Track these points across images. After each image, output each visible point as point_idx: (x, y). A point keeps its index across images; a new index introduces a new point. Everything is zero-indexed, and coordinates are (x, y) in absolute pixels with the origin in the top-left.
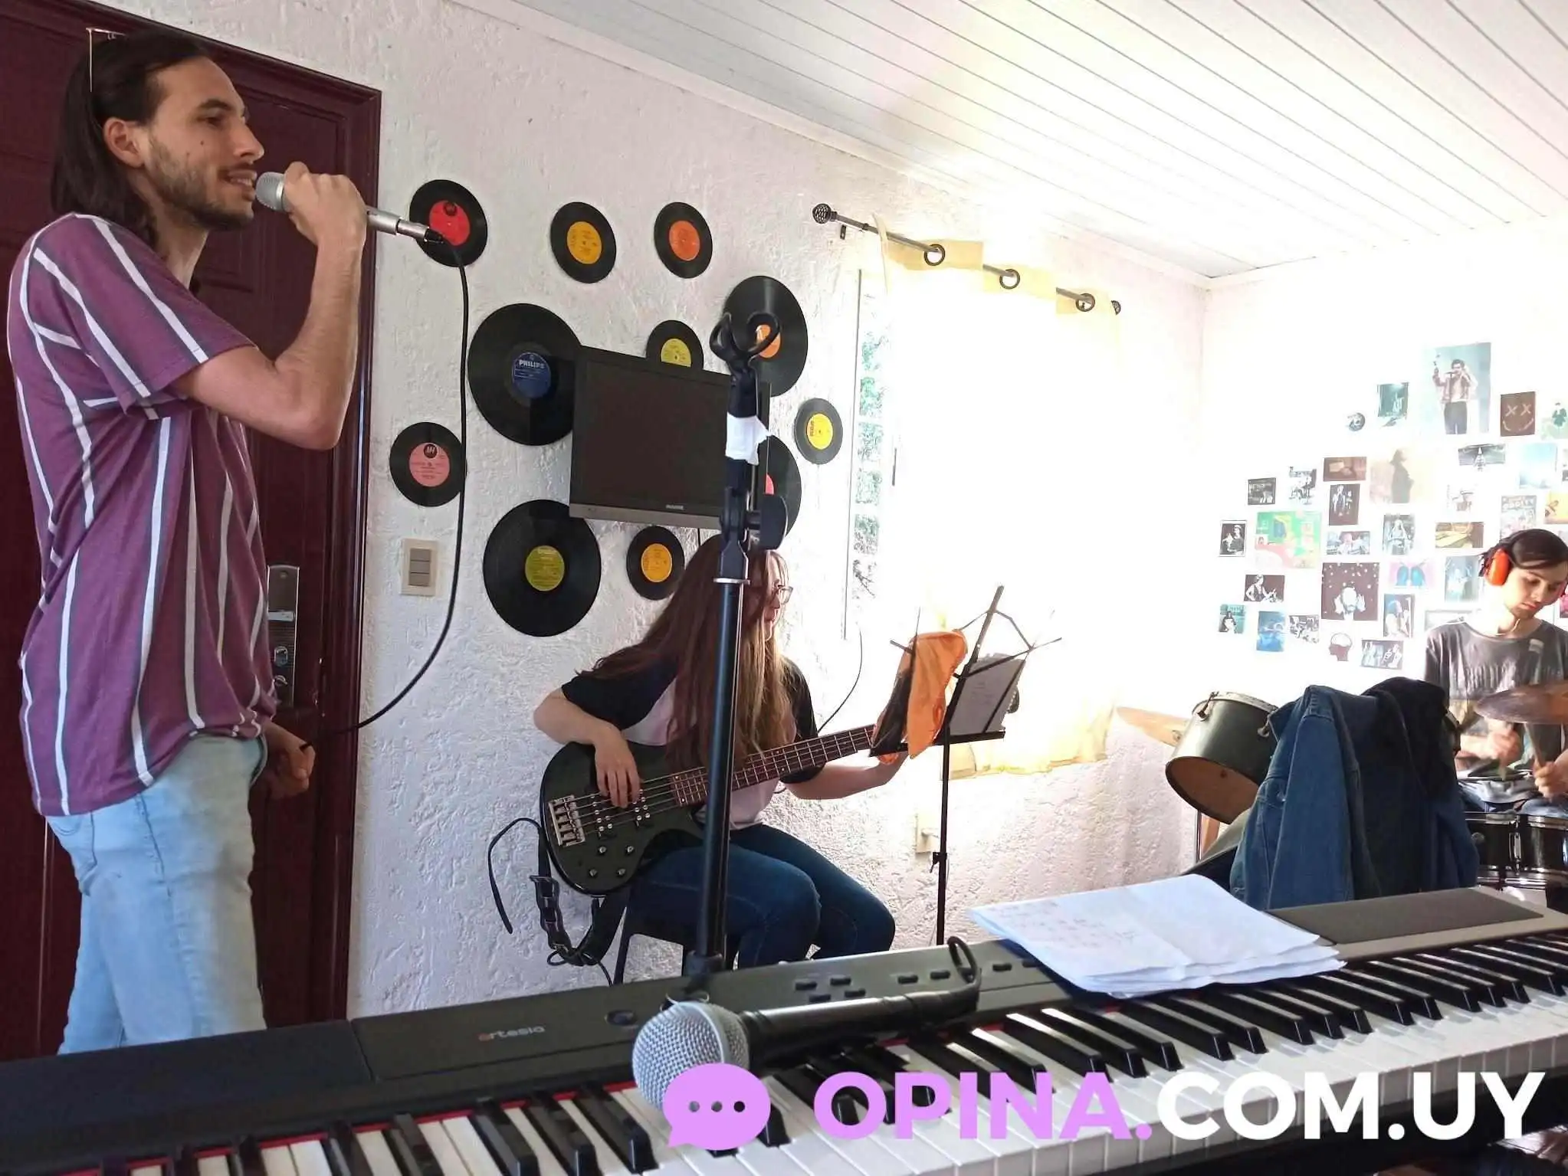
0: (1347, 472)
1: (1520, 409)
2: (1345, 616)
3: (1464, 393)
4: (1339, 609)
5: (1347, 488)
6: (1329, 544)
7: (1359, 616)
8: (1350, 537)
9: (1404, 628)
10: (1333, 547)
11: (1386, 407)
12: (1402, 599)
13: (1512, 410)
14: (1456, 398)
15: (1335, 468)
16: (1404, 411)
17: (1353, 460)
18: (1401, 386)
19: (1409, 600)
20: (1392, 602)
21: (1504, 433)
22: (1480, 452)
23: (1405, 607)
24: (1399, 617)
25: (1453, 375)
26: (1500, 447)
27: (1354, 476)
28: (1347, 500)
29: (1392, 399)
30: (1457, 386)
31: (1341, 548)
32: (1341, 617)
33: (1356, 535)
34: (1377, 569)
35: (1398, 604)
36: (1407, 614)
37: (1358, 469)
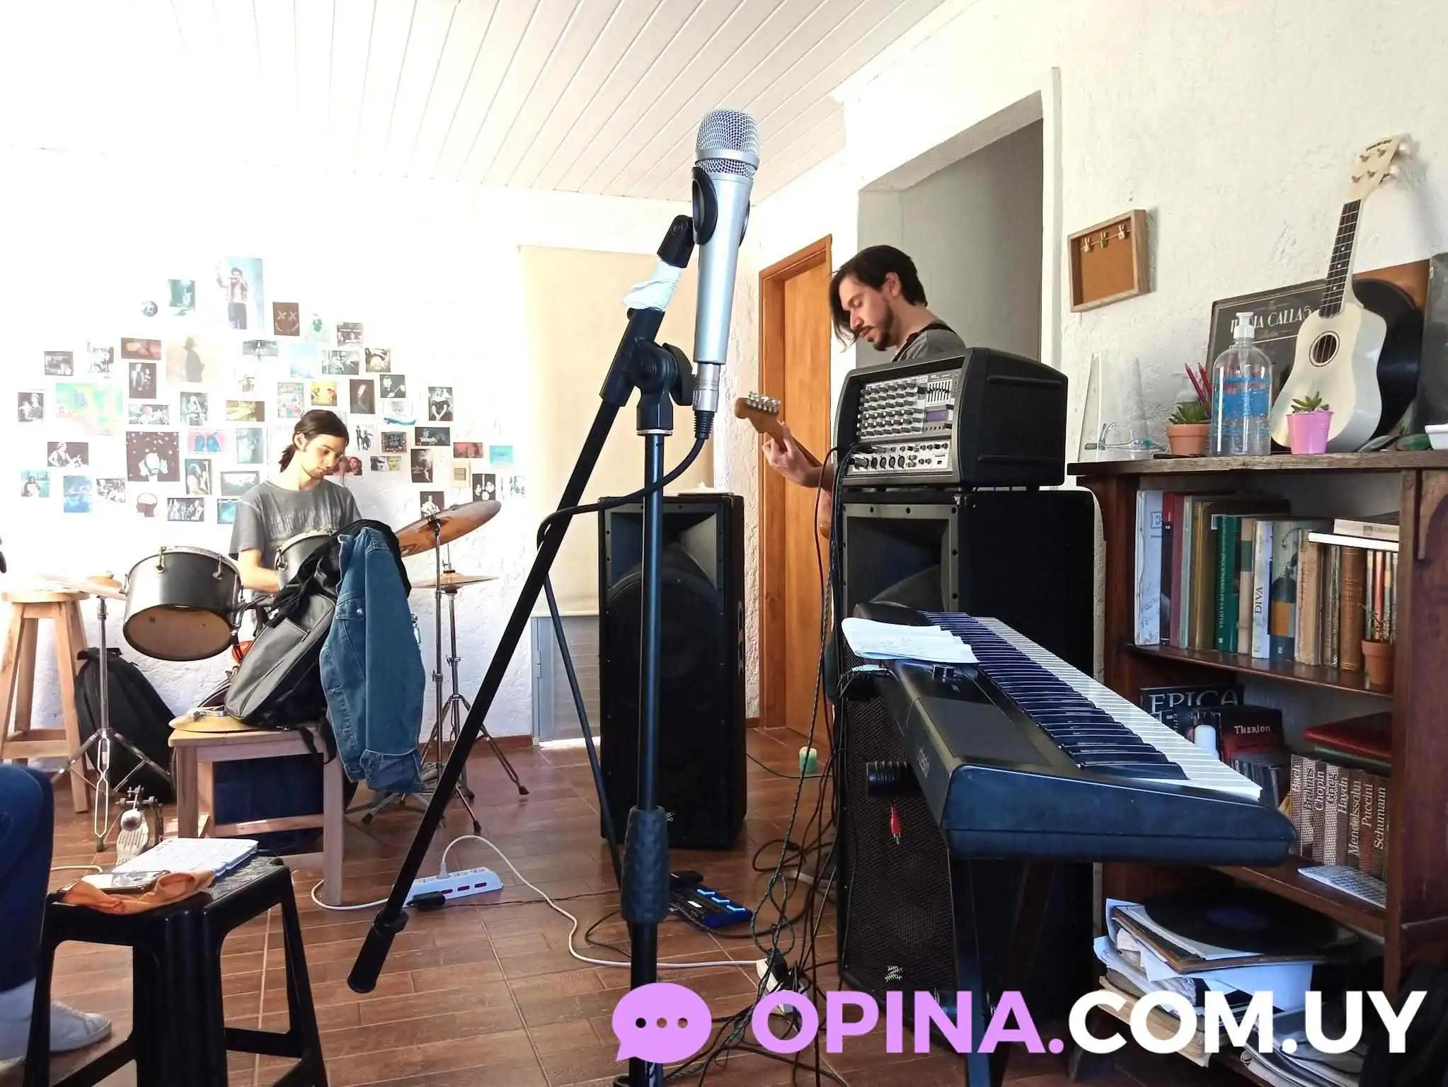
0: (143, 351)
1: (289, 315)
2: (150, 478)
3: (244, 296)
4: (144, 472)
5: (145, 366)
6: (131, 414)
7: (162, 477)
8: (150, 409)
9: (203, 486)
10: (134, 418)
11: (176, 299)
12: (201, 463)
13: (282, 316)
14: (237, 300)
15: (132, 347)
16: (192, 304)
17: (149, 342)
18: (189, 283)
19: (206, 463)
20: (192, 465)
21: (277, 333)
22: (259, 345)
23: (203, 468)
24: (199, 478)
25: (234, 281)
26: (274, 343)
27: (150, 356)
28: (145, 378)
29: (181, 293)
30: (238, 290)
31: (143, 418)
32: (146, 479)
33: (156, 408)
34: (177, 436)
35: (198, 467)
36: (205, 475)
37: (153, 349)
